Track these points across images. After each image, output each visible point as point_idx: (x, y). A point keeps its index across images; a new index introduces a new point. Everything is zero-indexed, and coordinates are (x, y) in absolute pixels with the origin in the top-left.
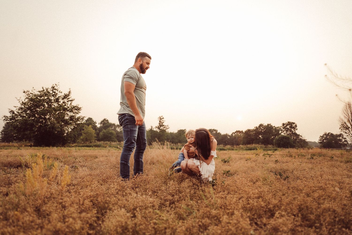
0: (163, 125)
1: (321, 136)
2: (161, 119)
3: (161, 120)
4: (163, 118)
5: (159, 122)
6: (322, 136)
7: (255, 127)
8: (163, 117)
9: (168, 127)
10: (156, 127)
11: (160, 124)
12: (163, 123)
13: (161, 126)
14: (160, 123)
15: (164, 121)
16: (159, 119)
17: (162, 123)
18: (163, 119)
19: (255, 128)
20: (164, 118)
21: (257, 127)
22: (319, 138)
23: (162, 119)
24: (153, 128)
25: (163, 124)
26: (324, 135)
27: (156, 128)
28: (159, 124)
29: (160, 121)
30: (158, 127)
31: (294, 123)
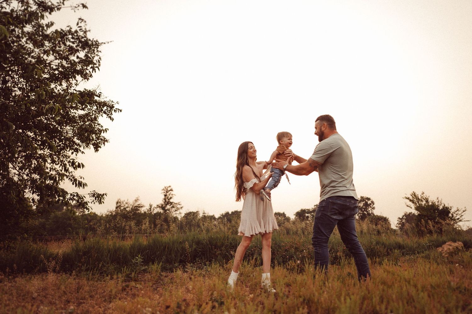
0: (171, 203)
1: (399, 218)
2: (167, 192)
3: (168, 194)
4: (170, 190)
5: (163, 197)
6: (401, 217)
7: (316, 204)
8: (172, 187)
9: (179, 206)
10: (158, 206)
11: (166, 201)
12: (171, 198)
13: (167, 205)
14: (165, 199)
15: (172, 195)
16: (163, 191)
17: (169, 199)
18: (171, 192)
19: (315, 207)
20: (173, 189)
21: (317, 205)
22: (398, 221)
23: (169, 192)
24: (152, 208)
25: (171, 201)
26: (403, 216)
27: (158, 209)
28: (164, 201)
29: (165, 195)
30: (160, 205)
31: (369, 199)
